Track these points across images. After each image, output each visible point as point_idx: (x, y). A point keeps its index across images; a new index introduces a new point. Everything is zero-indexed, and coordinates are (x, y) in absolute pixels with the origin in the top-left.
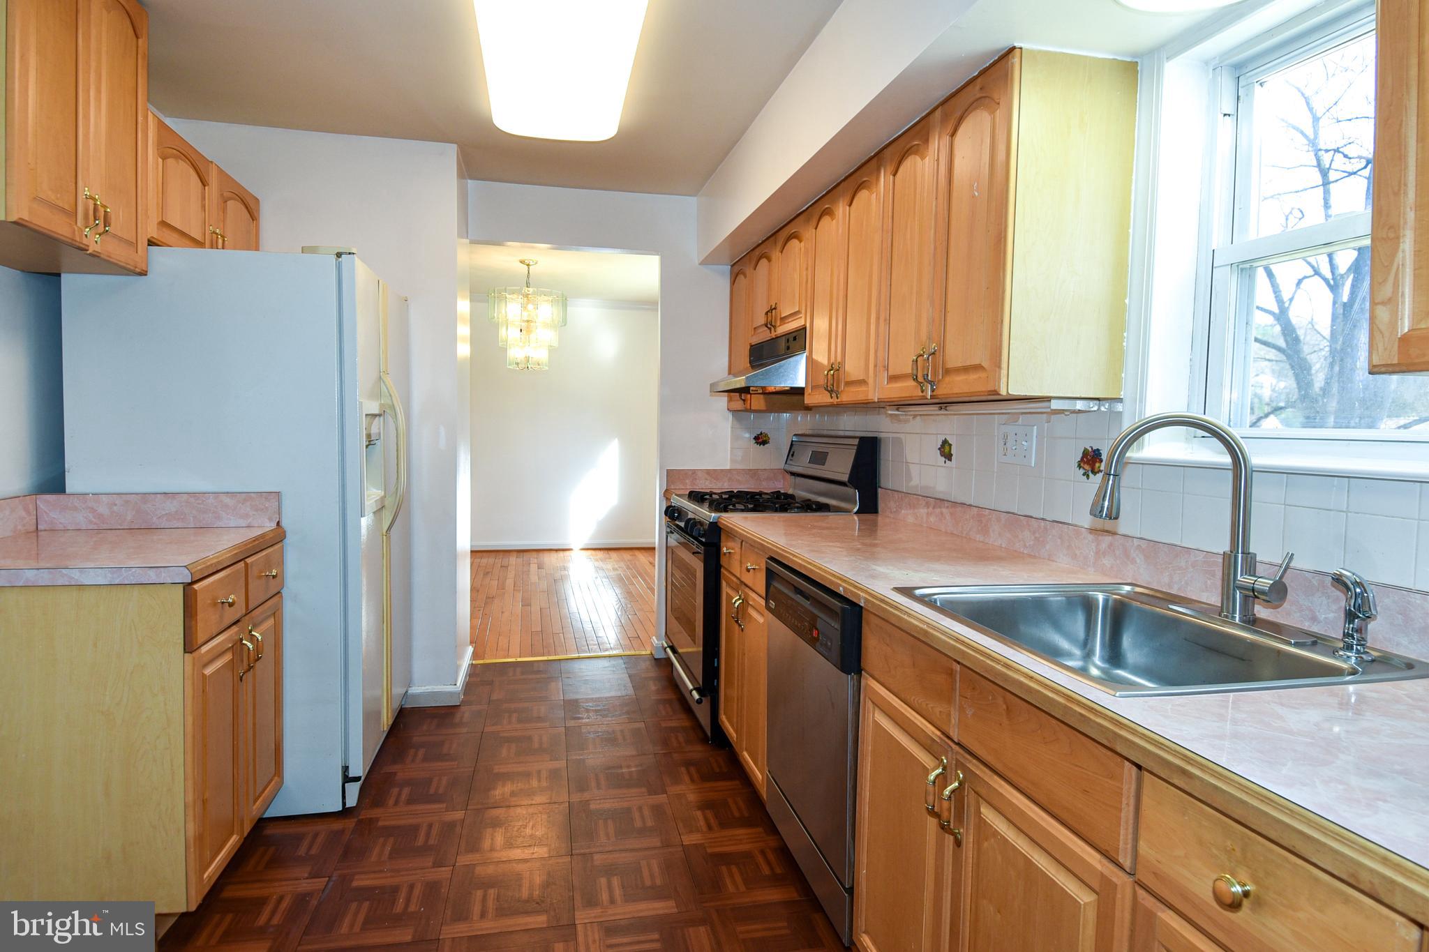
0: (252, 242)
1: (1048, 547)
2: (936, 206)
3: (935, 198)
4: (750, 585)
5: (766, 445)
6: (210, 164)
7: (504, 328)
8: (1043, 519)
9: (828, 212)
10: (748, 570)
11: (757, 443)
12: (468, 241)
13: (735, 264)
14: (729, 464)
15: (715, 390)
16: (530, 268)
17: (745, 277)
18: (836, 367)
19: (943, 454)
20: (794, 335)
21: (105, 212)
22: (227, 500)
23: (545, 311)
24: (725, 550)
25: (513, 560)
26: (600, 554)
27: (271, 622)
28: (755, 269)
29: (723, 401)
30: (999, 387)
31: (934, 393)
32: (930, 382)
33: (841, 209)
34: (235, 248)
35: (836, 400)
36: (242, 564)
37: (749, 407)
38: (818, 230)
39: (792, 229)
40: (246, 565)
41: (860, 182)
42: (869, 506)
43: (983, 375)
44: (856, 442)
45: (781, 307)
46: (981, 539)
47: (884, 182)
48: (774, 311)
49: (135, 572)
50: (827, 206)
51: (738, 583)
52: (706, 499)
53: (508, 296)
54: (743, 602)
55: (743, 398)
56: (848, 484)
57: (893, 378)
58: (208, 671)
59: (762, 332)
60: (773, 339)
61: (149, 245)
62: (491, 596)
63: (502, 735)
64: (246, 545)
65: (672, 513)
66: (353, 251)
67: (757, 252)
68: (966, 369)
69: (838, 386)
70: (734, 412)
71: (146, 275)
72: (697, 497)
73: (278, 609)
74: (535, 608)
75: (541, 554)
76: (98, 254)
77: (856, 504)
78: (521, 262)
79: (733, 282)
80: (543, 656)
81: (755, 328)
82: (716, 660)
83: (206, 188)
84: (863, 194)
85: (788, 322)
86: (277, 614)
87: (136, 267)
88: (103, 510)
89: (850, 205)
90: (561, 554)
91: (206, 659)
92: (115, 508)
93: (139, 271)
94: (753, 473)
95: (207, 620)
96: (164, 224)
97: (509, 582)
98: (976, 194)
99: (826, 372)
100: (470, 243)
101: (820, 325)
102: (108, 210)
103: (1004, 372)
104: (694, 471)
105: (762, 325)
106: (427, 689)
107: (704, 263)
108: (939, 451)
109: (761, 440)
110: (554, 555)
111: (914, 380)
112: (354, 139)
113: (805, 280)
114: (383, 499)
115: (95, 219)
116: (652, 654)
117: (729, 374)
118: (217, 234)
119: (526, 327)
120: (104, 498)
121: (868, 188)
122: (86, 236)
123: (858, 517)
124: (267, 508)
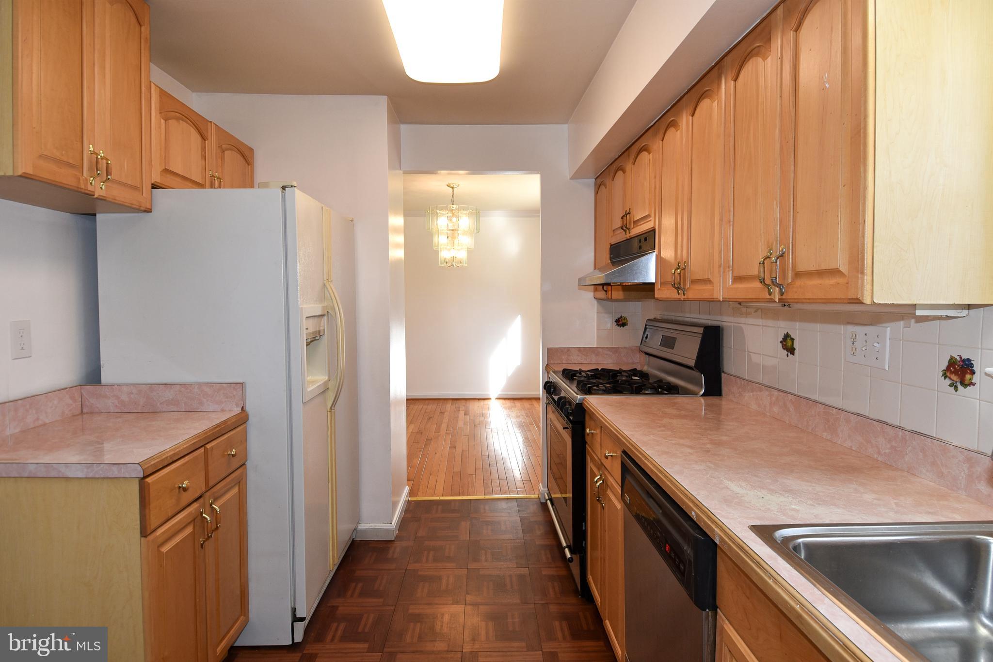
0: (248, 181)
1: (907, 458)
2: (781, 105)
3: (779, 96)
4: (609, 470)
5: (625, 327)
6: (209, 123)
7: (437, 236)
8: (900, 428)
9: (673, 124)
10: (606, 457)
11: (618, 325)
12: (401, 172)
13: (597, 177)
14: (595, 343)
15: (582, 284)
16: (454, 189)
17: (606, 188)
18: (681, 265)
19: (785, 347)
20: (645, 236)
21: (107, 163)
22: (207, 389)
23: (465, 222)
24: (588, 431)
25: (449, 406)
26: (508, 403)
27: (235, 490)
28: (613, 180)
29: (590, 295)
30: (863, 295)
31: (784, 297)
32: (779, 286)
33: (685, 120)
34: (232, 187)
35: (683, 297)
36: (202, 450)
37: (610, 297)
38: (664, 141)
39: (642, 143)
40: (206, 451)
41: (702, 92)
42: (714, 389)
43: (841, 281)
44: (701, 330)
45: (633, 212)
46: (829, 437)
47: (725, 89)
48: (628, 215)
49: (103, 467)
50: (672, 119)
51: (600, 463)
52: (575, 379)
53: (438, 212)
54: (603, 483)
55: (605, 289)
56: (694, 368)
57: (737, 279)
58: (165, 549)
59: (619, 233)
60: (628, 239)
61: (153, 188)
62: (430, 439)
63: (420, 573)
64: (206, 433)
65: (550, 387)
66: (294, 184)
67: (614, 166)
68: (820, 273)
69: (684, 284)
70: (599, 300)
71: (151, 212)
72: (569, 375)
73: (242, 479)
74: (458, 451)
75: (468, 402)
76: (105, 198)
77: (702, 387)
78: (448, 186)
79: (597, 193)
80: (459, 495)
81: (614, 231)
82: (584, 524)
83: (206, 142)
84: (705, 103)
85: (640, 225)
86: (241, 483)
87: (140, 207)
88: (124, 397)
89: (693, 115)
90: (482, 402)
91: (160, 540)
92: (132, 396)
93: (144, 209)
94: (615, 350)
95: (159, 506)
96: (166, 171)
97: (444, 426)
98: (827, 85)
99: (673, 271)
100: (403, 173)
101: (668, 222)
102: (109, 162)
103: (867, 278)
104: (568, 349)
105: (619, 228)
106: (371, 526)
107: (573, 178)
108: (781, 345)
109: (621, 322)
110: (477, 404)
111: (761, 282)
112: (316, 97)
113: (653, 186)
114: (326, 383)
115: (97, 170)
116: (539, 498)
117: (595, 268)
118: (214, 177)
119: (453, 234)
120: (125, 388)
121: (709, 97)
122: (91, 184)
123: (704, 399)
124: (234, 396)
